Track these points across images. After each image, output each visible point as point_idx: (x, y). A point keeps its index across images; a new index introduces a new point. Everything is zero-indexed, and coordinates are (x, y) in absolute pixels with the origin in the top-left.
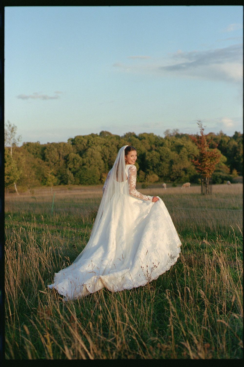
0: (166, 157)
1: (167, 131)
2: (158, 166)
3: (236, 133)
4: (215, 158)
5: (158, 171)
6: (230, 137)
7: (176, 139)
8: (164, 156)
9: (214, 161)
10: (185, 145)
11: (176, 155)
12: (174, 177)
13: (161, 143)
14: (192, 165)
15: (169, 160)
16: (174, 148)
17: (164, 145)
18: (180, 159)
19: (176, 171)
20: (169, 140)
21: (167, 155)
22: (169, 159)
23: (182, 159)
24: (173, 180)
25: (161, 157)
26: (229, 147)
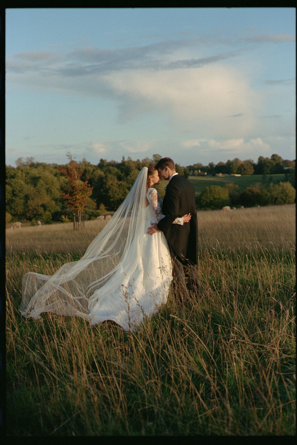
0: (20, 191)
1: (20, 159)
2: (10, 202)
3: (102, 160)
4: (87, 191)
5: (11, 208)
6: (94, 166)
7: (31, 169)
8: (18, 190)
9: (85, 194)
10: (42, 176)
11: (32, 188)
12: (30, 215)
13: (13, 174)
14: (51, 200)
15: (23, 195)
16: (29, 180)
17: (16, 177)
18: (37, 193)
19: (33, 208)
20: (22, 171)
21: (21, 189)
22: (23, 193)
23: (39, 193)
24: (30, 219)
25: (13, 191)
26: (94, 177)
